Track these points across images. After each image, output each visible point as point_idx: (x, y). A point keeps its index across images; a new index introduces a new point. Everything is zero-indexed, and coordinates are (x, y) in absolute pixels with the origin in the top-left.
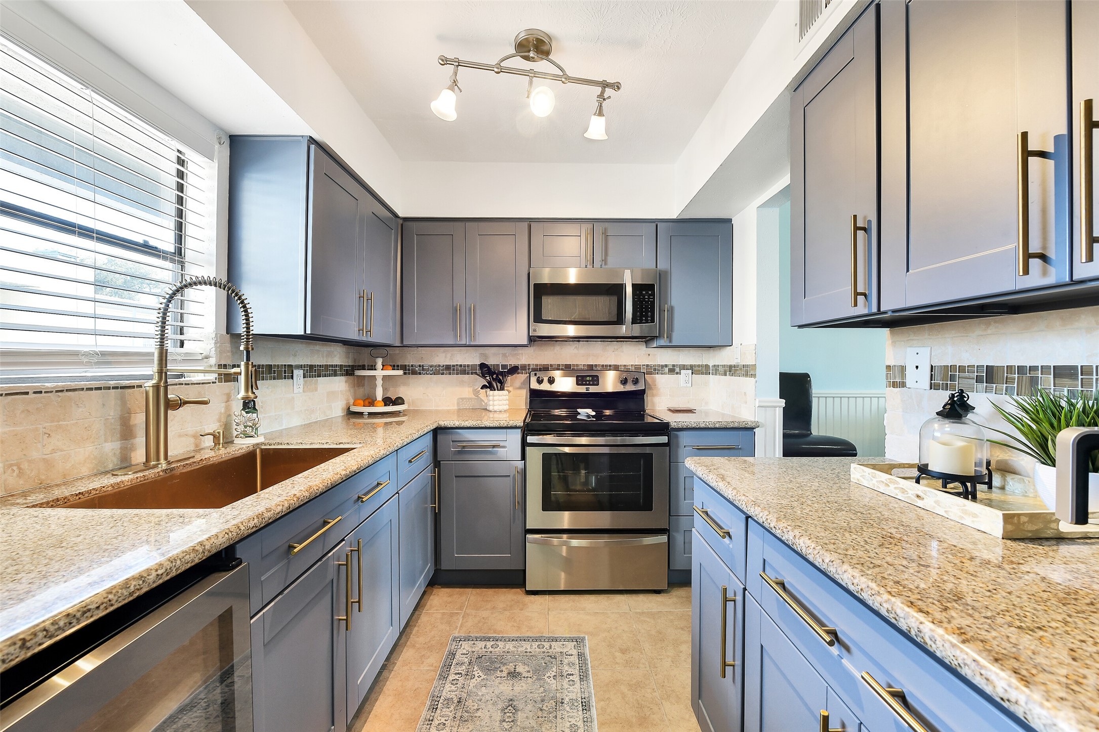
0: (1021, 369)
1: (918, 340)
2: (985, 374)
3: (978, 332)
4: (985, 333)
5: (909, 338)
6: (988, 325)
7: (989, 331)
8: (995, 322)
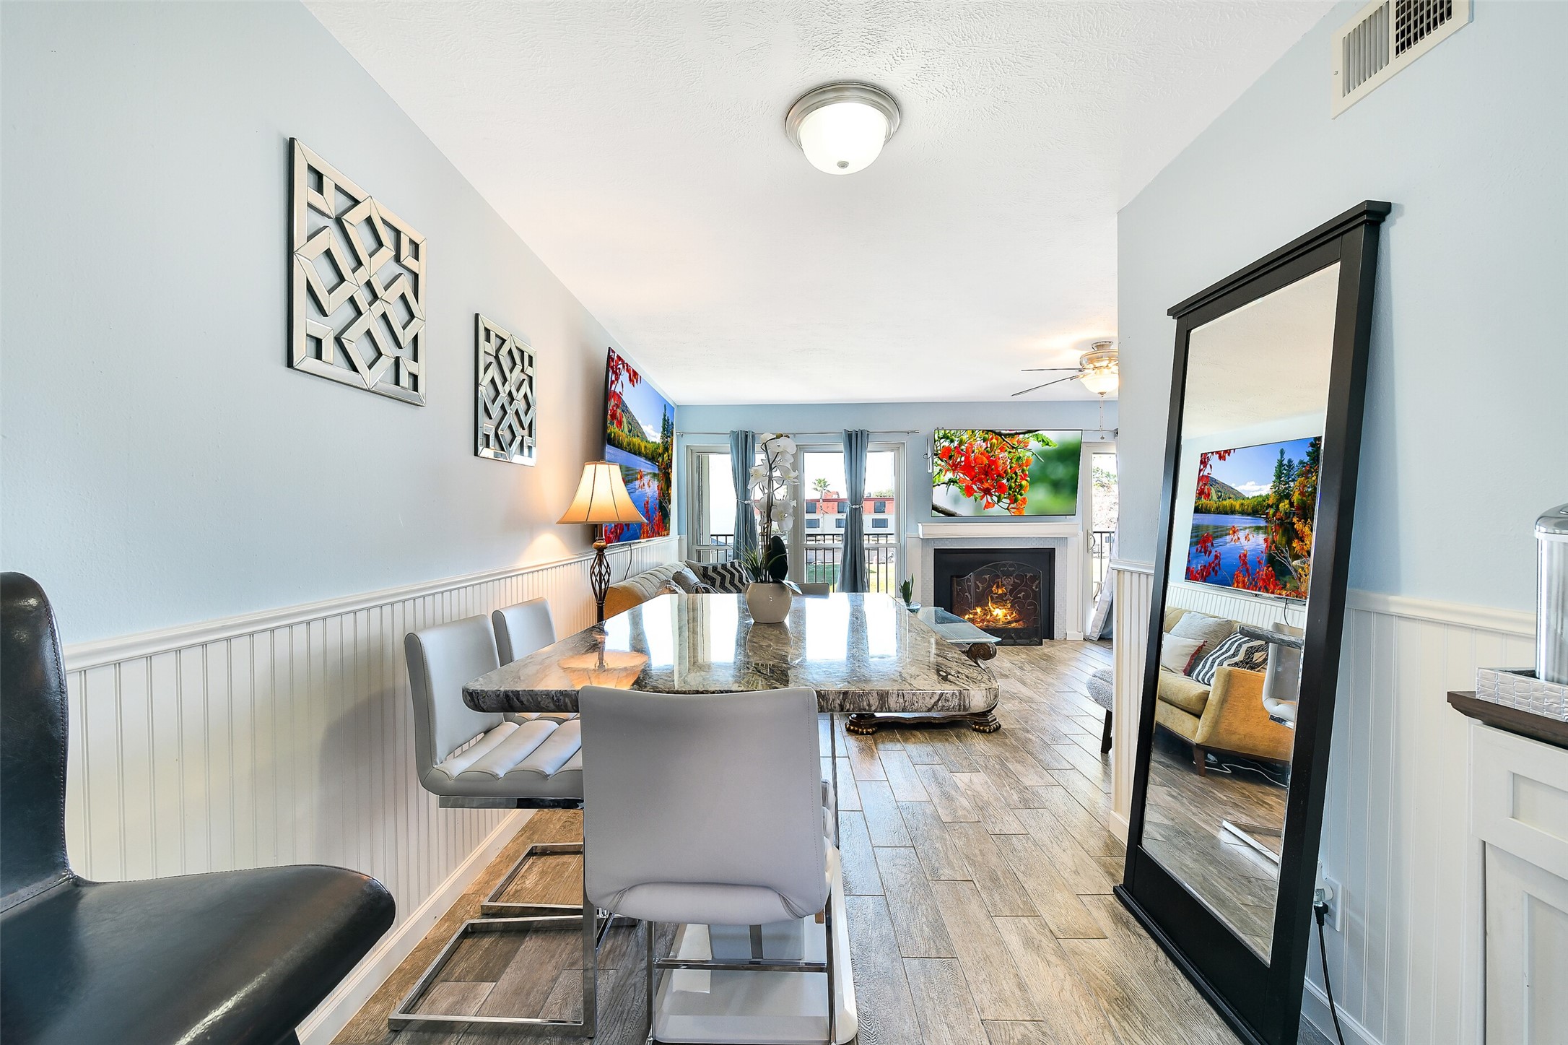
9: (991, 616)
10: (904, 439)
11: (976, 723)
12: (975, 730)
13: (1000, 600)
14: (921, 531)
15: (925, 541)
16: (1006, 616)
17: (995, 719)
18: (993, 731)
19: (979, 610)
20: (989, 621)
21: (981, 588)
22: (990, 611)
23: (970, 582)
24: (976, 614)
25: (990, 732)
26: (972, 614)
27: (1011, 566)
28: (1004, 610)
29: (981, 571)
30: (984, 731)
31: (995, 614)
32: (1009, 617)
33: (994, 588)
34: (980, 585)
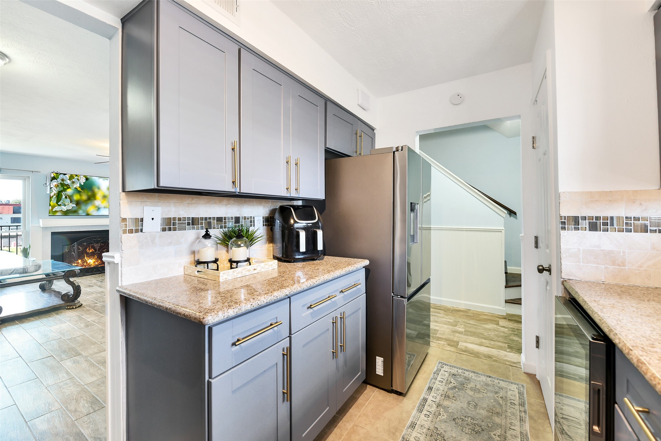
0: (206, 219)
1: (151, 202)
2: (191, 221)
3: (188, 201)
4: (191, 202)
5: (143, 200)
6: (193, 199)
7: (193, 202)
8: (196, 198)
9: (86, 263)
10: (30, 175)
11: (68, 306)
12: (67, 309)
13: (91, 255)
14: (41, 223)
15: (45, 228)
16: (95, 262)
17: (80, 302)
18: (78, 307)
19: (80, 261)
20: (85, 266)
21: (81, 249)
22: (86, 261)
23: (75, 247)
24: (78, 263)
25: (76, 308)
26: (76, 263)
27: (99, 238)
28: (93, 260)
29: (81, 241)
30: (73, 308)
31: (88, 262)
32: (96, 263)
33: (87, 250)
34: (81, 248)
